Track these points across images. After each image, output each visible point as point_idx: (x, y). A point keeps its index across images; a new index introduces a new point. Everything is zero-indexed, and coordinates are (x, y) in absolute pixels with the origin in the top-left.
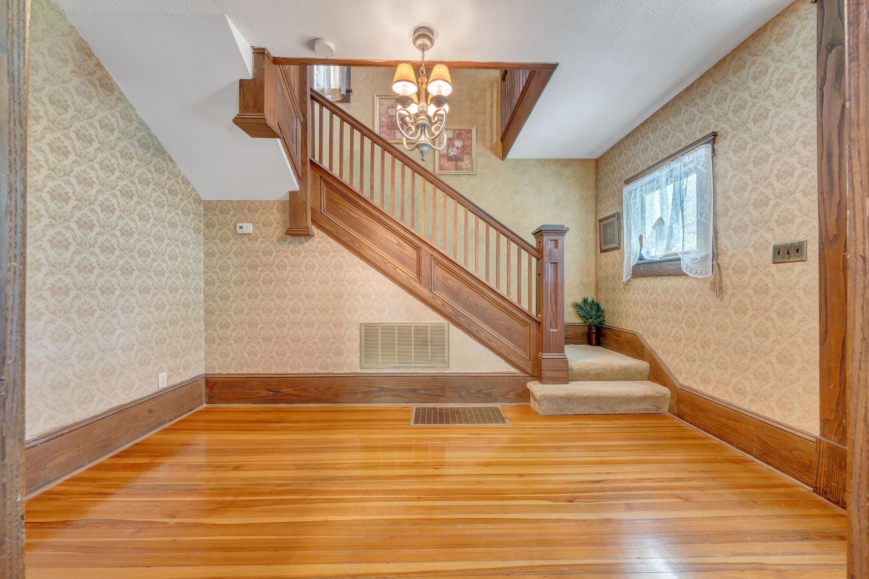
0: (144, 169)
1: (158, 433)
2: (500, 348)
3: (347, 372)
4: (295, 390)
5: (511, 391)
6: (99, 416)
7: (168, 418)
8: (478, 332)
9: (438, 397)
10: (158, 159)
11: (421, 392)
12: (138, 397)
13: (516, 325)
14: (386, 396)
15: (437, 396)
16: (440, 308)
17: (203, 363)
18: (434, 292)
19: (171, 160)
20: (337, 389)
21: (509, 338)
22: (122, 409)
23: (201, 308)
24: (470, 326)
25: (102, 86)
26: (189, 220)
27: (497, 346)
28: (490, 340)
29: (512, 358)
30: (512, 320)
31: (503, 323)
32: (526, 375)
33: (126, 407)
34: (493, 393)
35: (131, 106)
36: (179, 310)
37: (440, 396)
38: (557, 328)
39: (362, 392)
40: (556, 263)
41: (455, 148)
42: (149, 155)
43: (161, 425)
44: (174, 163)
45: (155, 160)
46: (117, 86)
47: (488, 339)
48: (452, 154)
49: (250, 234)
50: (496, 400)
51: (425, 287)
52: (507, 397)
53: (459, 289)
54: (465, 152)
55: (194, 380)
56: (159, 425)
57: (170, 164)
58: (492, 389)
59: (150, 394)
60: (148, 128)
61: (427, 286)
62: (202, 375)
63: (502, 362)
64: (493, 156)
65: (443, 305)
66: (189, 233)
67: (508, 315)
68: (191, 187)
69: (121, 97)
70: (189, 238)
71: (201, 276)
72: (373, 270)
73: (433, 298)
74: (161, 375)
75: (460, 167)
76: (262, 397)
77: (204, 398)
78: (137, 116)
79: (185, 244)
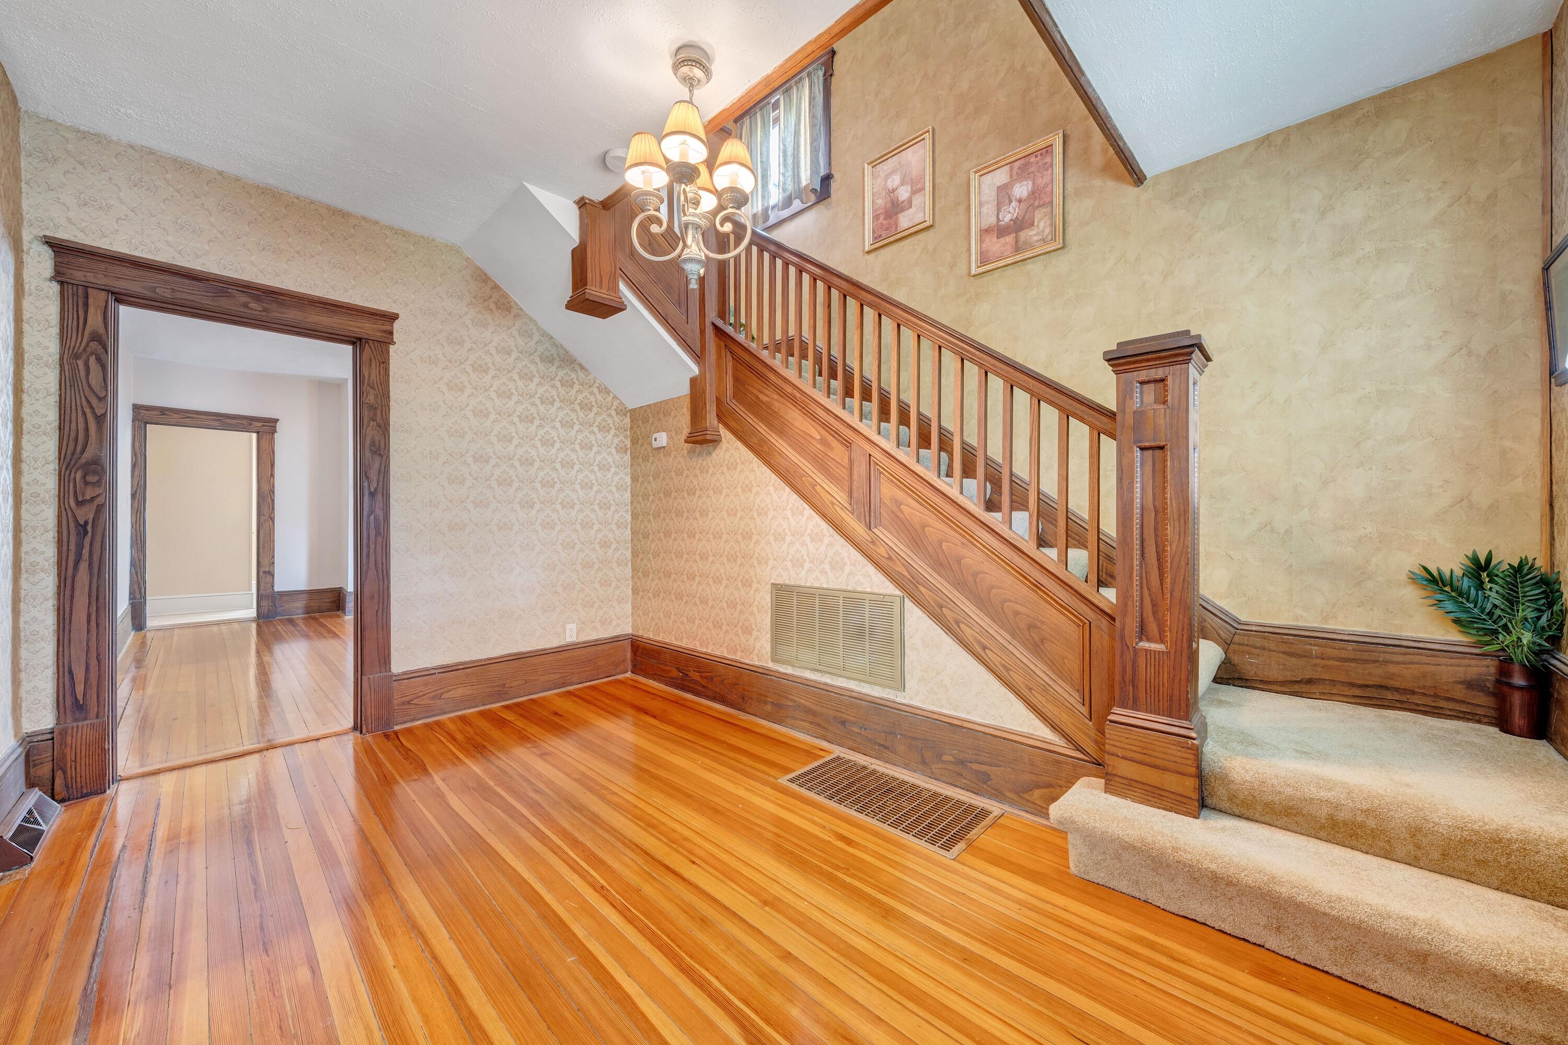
0: (547, 387)
1: (559, 695)
2: (1008, 670)
3: (757, 663)
4: (701, 676)
5: (1039, 787)
6: (495, 658)
7: (575, 679)
8: (958, 623)
9: (881, 748)
10: (564, 372)
11: (854, 729)
12: (540, 648)
13: (1053, 617)
14: (802, 720)
15: (880, 745)
16: (884, 562)
17: (630, 619)
18: (875, 530)
19: (582, 368)
20: (744, 689)
21: (1037, 648)
22: (520, 656)
23: (627, 548)
24: (941, 607)
25: (498, 308)
26: (610, 437)
27: (1003, 666)
28: (984, 648)
29: (1039, 699)
30: (1043, 603)
31: (1020, 608)
32: (1082, 756)
33: (524, 656)
34: (992, 777)
35: (531, 320)
36: (594, 550)
37: (885, 747)
38: (1162, 641)
39: (773, 703)
40: (1162, 448)
41: (1014, 204)
42: (553, 369)
43: (567, 686)
44: (586, 370)
45: (561, 373)
46: (516, 303)
47: (980, 643)
48: (1008, 218)
49: (664, 447)
50: (997, 795)
51: (859, 520)
52: (1026, 796)
53: (923, 526)
54: (1036, 203)
55: (615, 640)
56: (564, 685)
57: (581, 374)
58: (991, 765)
59: (555, 645)
60: (552, 338)
61: (863, 518)
62: (628, 635)
63: (1019, 707)
64: (1111, 184)
65: (890, 558)
66: (610, 454)
67: (1033, 590)
68: (612, 395)
69: (520, 312)
70: (610, 459)
71: (627, 507)
72: (788, 489)
73: (873, 542)
74: (568, 627)
75: (1025, 243)
76: (672, 678)
77: (630, 667)
78: (538, 328)
79: (604, 468)
